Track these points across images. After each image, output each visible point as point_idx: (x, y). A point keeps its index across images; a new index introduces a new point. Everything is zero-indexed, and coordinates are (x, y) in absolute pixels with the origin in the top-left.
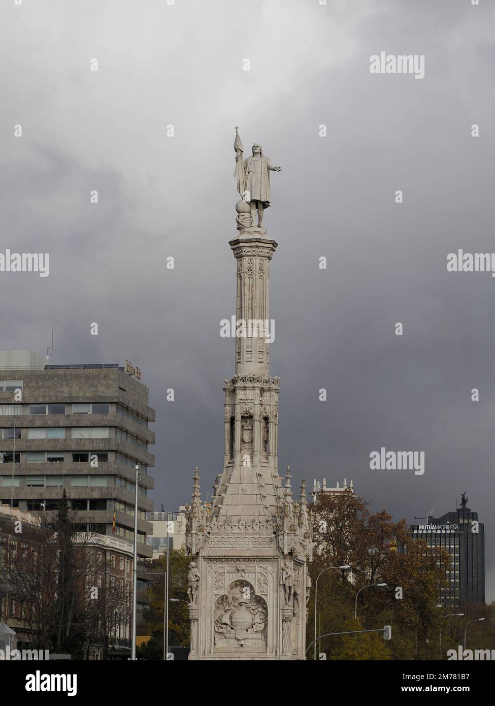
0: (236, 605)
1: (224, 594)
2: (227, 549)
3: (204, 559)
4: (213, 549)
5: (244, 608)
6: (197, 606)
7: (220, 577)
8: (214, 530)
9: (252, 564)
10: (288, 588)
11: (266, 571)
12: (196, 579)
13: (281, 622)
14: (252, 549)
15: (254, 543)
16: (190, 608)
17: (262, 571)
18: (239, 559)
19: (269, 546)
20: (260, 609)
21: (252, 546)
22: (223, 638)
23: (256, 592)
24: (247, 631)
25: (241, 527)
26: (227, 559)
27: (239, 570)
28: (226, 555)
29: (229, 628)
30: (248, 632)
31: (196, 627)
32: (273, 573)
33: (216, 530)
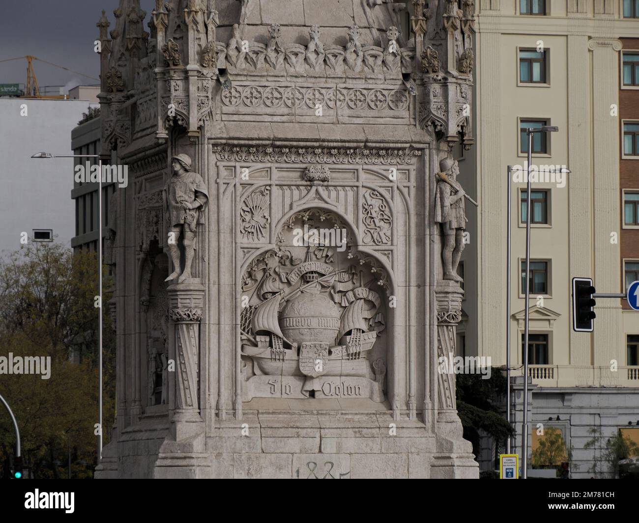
0: (294, 278)
1: (270, 247)
2: (276, 119)
3: (214, 145)
4: (235, 118)
5: (313, 288)
6: (197, 280)
7: (258, 199)
8: (238, 65)
9: (345, 163)
10: (454, 232)
11: (387, 184)
12: (197, 204)
13: (436, 327)
14: (346, 120)
15: (352, 104)
16: (180, 287)
17: (375, 183)
18: (313, 147)
19: (392, 113)
20: (363, 292)
21: (347, 112)
22: (257, 371)
23: (360, 242)
24: (330, 353)
25: (312, 57)
26: (278, 147)
27: (311, 180)
28: (280, 136)
29: (278, 345)
30: (333, 356)
31: (195, 341)
32: (405, 191)
33: (242, 64)
